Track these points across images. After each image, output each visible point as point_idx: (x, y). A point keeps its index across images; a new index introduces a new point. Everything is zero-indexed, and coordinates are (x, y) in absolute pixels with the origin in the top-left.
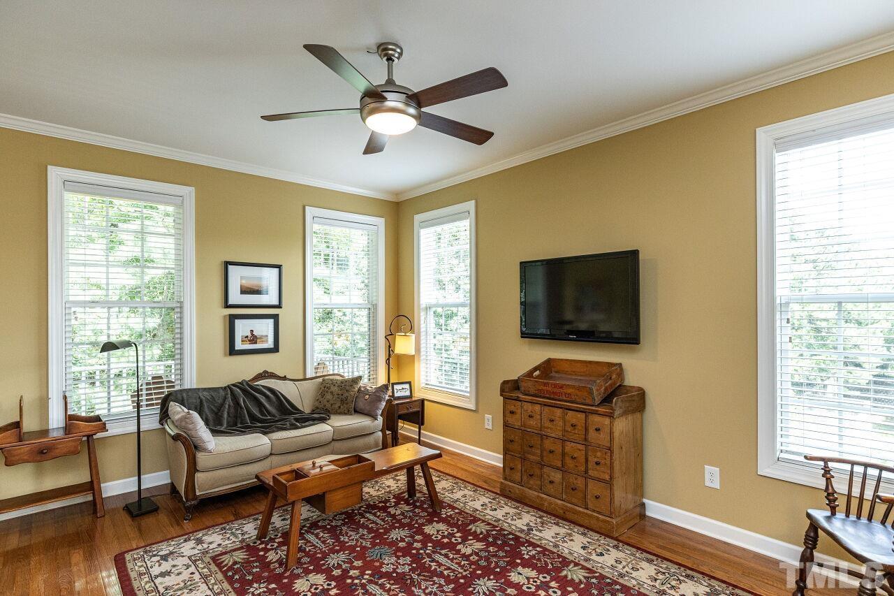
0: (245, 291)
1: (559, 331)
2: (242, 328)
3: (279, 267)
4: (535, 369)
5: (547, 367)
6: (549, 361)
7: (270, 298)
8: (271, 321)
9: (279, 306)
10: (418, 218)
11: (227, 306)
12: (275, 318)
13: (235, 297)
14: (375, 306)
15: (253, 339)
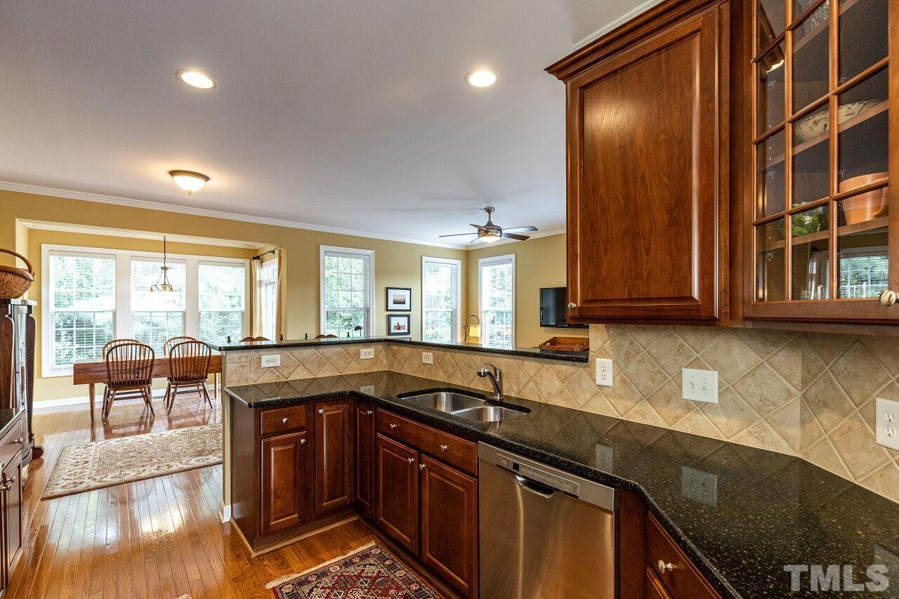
0: (395, 302)
1: (561, 323)
2: (394, 321)
3: (410, 289)
4: (547, 342)
5: (554, 341)
6: (555, 338)
7: (406, 306)
8: (406, 318)
9: (410, 310)
10: (481, 261)
11: (387, 310)
12: (408, 316)
13: (391, 306)
14: (456, 310)
15: (399, 328)
